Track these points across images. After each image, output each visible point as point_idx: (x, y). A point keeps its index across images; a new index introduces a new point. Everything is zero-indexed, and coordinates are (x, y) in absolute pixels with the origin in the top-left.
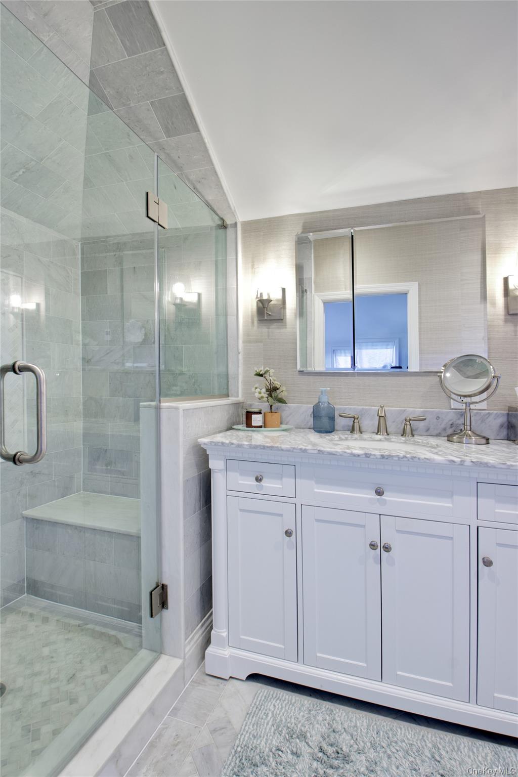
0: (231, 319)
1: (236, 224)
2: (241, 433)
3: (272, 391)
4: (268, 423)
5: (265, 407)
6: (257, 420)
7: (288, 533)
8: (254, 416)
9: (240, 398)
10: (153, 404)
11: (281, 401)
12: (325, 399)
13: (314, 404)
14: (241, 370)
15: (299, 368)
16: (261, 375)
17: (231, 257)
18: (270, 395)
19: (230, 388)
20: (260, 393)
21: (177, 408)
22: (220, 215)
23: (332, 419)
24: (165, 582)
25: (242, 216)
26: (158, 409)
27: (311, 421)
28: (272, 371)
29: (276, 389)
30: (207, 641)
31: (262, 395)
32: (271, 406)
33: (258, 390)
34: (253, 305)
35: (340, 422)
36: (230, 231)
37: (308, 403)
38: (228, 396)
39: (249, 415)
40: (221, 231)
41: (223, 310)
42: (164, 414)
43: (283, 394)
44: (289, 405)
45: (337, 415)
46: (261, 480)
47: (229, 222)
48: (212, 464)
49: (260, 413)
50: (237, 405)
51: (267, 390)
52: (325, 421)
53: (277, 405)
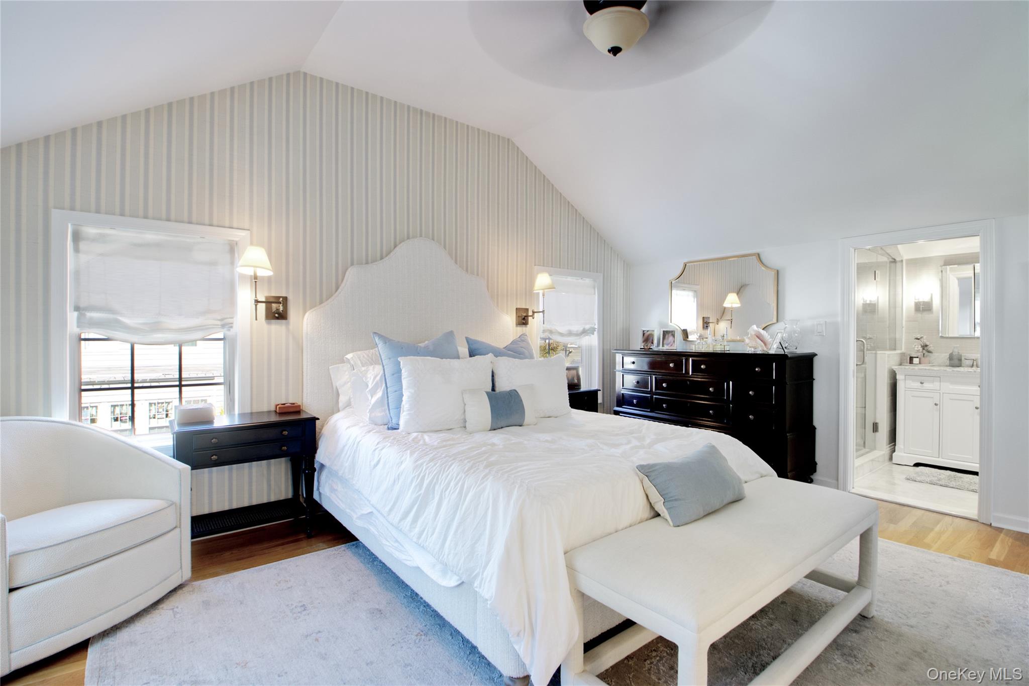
0: (898, 310)
1: (902, 261)
2: (907, 367)
3: (924, 347)
4: (922, 362)
5: (920, 354)
6: (916, 361)
7: (936, 404)
8: (914, 359)
9: (903, 350)
10: (874, 352)
11: (929, 352)
12: (956, 350)
13: (950, 353)
14: (904, 336)
15: (940, 335)
16: (919, 339)
17: (899, 278)
18: (924, 349)
19: (897, 345)
20: (918, 348)
21: (885, 354)
22: (892, 256)
23: (960, 360)
24: (877, 421)
25: (905, 257)
26: (876, 354)
27: (948, 362)
28: (925, 337)
29: (927, 346)
30: (894, 451)
31: (919, 348)
32: (924, 354)
33: (917, 346)
34: (913, 305)
35: (964, 362)
36: (898, 265)
37: (945, 353)
38: (895, 349)
39: (911, 359)
40: (893, 265)
41: (893, 305)
42: (879, 356)
43: (931, 348)
44: (934, 354)
45: (963, 358)
46: (923, 383)
47: (897, 259)
48: (898, 377)
49: (918, 357)
50: (903, 354)
51: (922, 346)
52: (956, 362)
53: (926, 354)
